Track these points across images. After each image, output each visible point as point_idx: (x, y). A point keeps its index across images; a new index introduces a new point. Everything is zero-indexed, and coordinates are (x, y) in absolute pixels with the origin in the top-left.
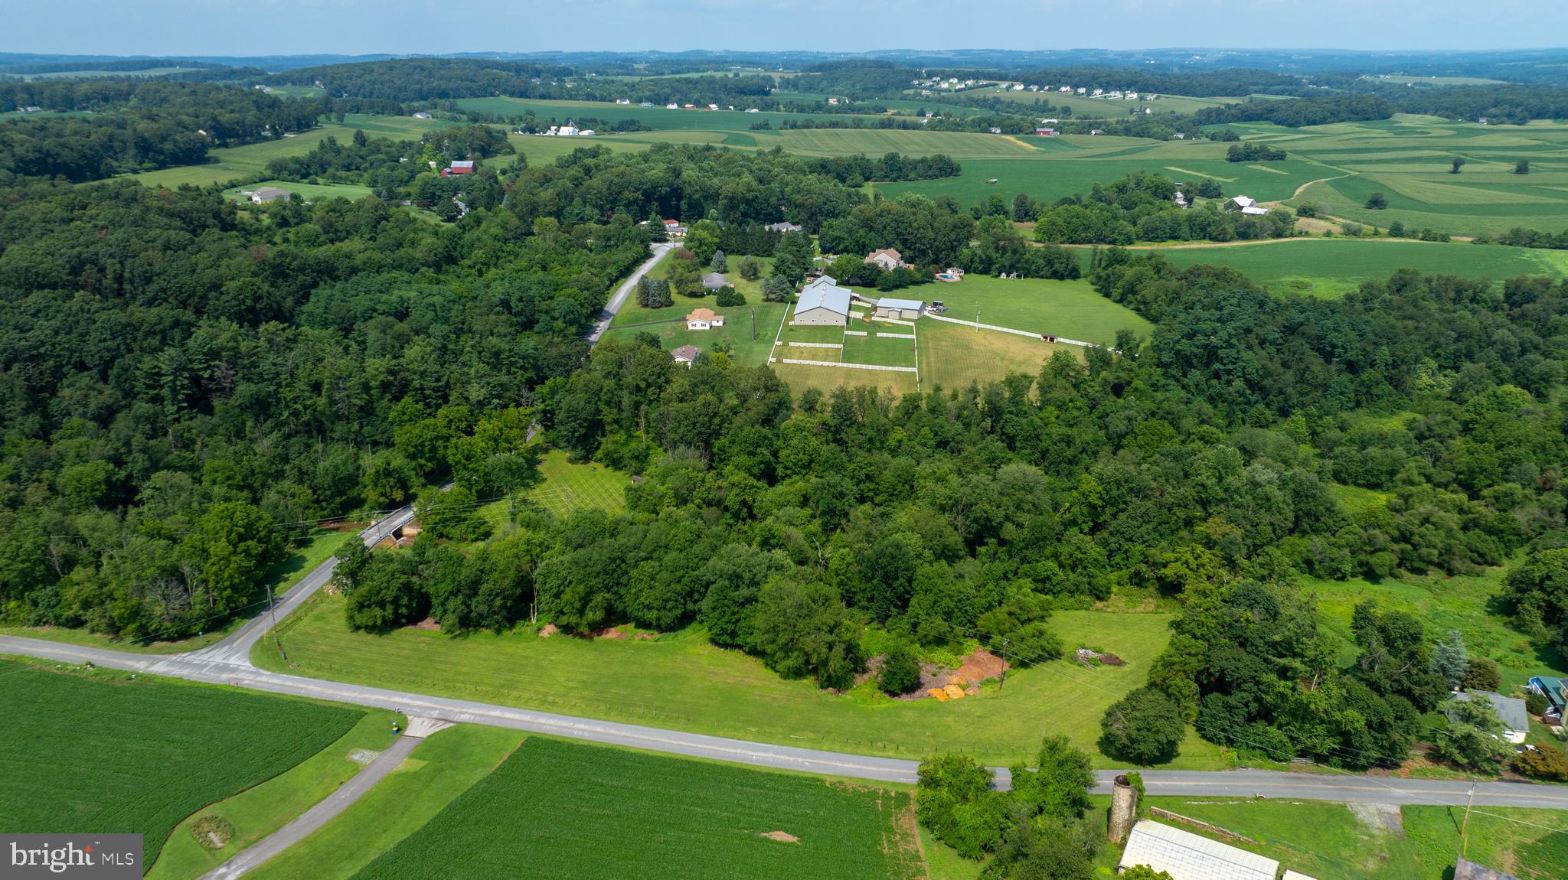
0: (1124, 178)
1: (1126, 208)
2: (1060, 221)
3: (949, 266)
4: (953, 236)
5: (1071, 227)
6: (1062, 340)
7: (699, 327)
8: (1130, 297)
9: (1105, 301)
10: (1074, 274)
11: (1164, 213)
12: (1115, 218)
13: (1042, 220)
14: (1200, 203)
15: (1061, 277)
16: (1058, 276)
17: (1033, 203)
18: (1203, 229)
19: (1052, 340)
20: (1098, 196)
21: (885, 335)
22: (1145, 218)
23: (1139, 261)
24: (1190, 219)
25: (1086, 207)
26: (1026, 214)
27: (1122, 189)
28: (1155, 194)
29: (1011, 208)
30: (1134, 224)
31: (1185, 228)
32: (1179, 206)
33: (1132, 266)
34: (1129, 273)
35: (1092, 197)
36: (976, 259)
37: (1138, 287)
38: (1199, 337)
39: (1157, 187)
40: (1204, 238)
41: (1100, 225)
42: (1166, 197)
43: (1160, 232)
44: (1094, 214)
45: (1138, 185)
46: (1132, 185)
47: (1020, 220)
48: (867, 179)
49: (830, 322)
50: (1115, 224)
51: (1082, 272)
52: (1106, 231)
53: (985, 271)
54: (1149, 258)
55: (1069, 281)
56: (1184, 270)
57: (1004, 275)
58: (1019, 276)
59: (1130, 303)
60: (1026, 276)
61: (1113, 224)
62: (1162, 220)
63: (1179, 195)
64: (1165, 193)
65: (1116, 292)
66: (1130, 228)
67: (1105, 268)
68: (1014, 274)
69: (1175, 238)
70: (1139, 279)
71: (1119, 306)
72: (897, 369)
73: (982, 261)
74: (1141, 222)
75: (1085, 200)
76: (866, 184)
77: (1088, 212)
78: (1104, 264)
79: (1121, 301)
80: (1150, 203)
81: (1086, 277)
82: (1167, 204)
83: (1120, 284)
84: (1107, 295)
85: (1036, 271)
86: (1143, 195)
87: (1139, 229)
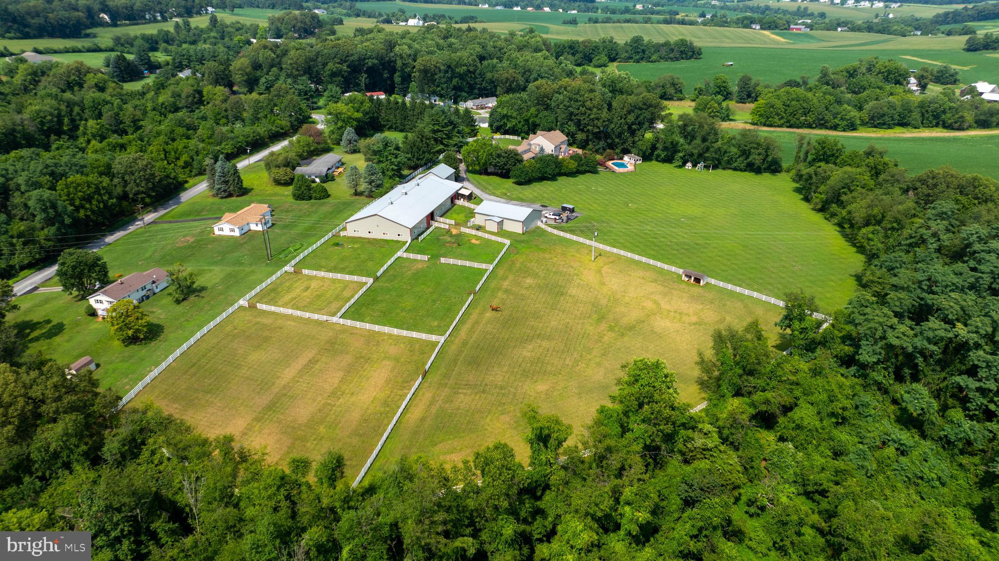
0: (856, 64)
1: (854, 92)
2: (779, 104)
3: (626, 152)
4: (631, 118)
5: (790, 110)
6: (713, 281)
7: (226, 232)
8: (834, 207)
9: (804, 205)
10: (774, 168)
11: (895, 98)
12: (839, 102)
13: (761, 101)
14: (935, 90)
15: (758, 171)
16: (753, 168)
17: (757, 85)
18: (936, 117)
19: (697, 280)
20: (825, 79)
21: (452, 261)
22: (871, 104)
23: (853, 160)
24: (922, 105)
25: (810, 89)
26: (749, 96)
27: (852, 73)
28: (886, 79)
29: (735, 89)
30: (860, 109)
31: (916, 115)
32: (911, 92)
33: (844, 164)
34: (837, 174)
35: (819, 81)
36: (660, 146)
37: (844, 198)
38: (934, 323)
39: (889, 72)
40: (937, 125)
41: (822, 109)
42: (898, 82)
43: (887, 119)
44: (815, 99)
45: (869, 70)
46: (864, 70)
47: (742, 101)
48: (612, 60)
49: (391, 236)
50: (838, 108)
51: (785, 165)
52: (828, 116)
53: (668, 160)
54: (869, 154)
55: (767, 175)
56: (912, 175)
57: (689, 165)
58: (707, 167)
59: (833, 215)
60: (715, 167)
61: (836, 108)
62: (892, 106)
63: (913, 80)
64: (897, 77)
65: (818, 198)
66: (854, 113)
67: (811, 164)
68: (701, 165)
69: (903, 124)
70: (848, 187)
71: (818, 218)
72: (415, 335)
73: (665, 149)
74: (867, 107)
75: (812, 82)
76: (610, 64)
77: (810, 95)
78: (810, 158)
79: (822, 209)
80: (880, 88)
81: (788, 171)
82: (899, 89)
83: (822, 188)
84: (807, 199)
85: (729, 162)
86: (873, 80)
87: (865, 115)
